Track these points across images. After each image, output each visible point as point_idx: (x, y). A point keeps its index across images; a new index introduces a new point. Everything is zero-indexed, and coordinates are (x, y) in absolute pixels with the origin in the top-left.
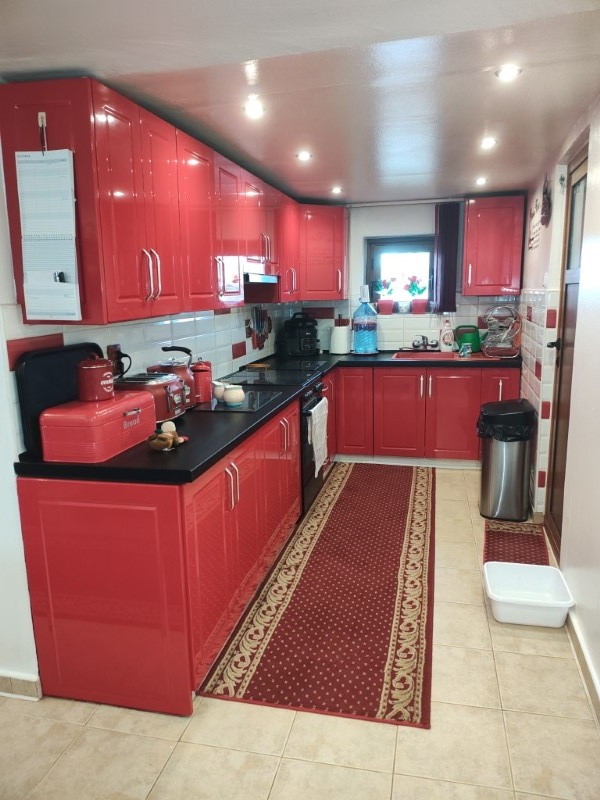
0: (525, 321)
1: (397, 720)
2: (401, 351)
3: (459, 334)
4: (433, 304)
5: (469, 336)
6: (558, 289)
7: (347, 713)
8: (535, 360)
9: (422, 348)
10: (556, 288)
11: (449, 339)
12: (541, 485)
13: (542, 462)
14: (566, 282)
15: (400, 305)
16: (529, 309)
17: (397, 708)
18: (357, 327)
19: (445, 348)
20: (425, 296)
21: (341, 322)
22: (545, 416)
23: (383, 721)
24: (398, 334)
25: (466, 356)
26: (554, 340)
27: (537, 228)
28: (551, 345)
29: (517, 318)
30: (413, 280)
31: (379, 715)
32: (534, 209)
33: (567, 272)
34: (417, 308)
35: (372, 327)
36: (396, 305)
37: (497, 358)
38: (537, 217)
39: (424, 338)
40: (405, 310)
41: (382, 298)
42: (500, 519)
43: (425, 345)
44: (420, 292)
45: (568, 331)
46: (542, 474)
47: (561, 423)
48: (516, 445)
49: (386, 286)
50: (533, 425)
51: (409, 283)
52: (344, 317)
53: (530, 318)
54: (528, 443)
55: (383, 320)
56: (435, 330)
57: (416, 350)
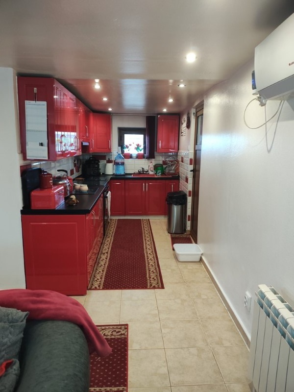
0: (180, 162)
1: (154, 288)
2: (134, 173)
3: (156, 167)
4: (146, 155)
5: (159, 168)
6: (193, 151)
7: (138, 288)
8: (185, 176)
9: (142, 172)
10: (192, 151)
11: (152, 169)
12: (189, 220)
13: (189, 212)
14: (196, 149)
15: (133, 155)
16: (182, 158)
17: (153, 285)
18: (117, 164)
19: (151, 173)
20: (142, 152)
21: (109, 161)
22: (190, 196)
23: (150, 289)
24: (133, 167)
25: (159, 175)
26: (192, 169)
27: (184, 129)
28: (191, 171)
29: (178, 161)
30: (138, 145)
31: (148, 287)
32: (183, 122)
33: (196, 146)
34: (139, 157)
35: (123, 164)
36: (131, 155)
37: (170, 176)
38: (184, 125)
39: (143, 168)
40: (135, 157)
41: (125, 152)
42: (175, 233)
43: (143, 171)
44: (141, 150)
45: (197, 166)
46: (189, 216)
47: (196, 198)
48: (180, 206)
49: (127, 147)
50: (186, 199)
51: (136, 147)
52: (110, 159)
53: (182, 161)
54: (184, 205)
55: (127, 161)
56: (146, 165)
57: (139, 173)
